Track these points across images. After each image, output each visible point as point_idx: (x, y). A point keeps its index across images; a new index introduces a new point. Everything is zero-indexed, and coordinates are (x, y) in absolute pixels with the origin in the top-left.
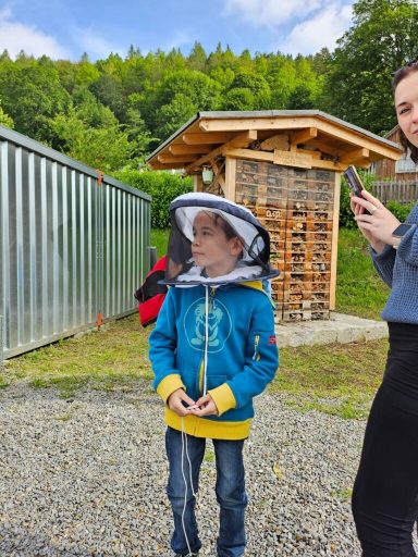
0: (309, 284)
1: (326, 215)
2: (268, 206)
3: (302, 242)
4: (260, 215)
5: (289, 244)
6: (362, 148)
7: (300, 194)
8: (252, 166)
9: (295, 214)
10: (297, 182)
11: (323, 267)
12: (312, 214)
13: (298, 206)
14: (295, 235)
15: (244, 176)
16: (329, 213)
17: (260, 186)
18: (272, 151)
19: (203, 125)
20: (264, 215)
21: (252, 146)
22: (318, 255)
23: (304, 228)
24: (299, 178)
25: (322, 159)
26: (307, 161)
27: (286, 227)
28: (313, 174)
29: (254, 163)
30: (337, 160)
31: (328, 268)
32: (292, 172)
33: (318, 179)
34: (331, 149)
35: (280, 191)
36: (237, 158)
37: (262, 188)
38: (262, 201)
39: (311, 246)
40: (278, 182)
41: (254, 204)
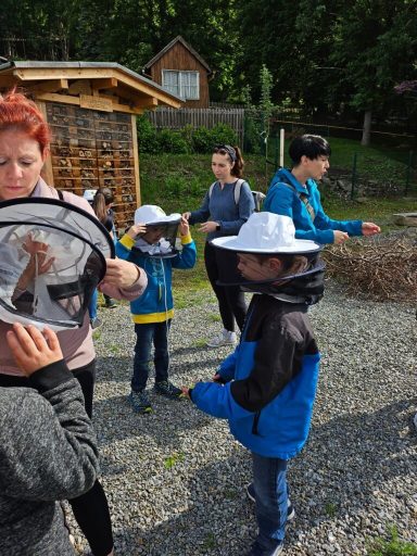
0: (121, 214)
1: (128, 153)
2: (79, 146)
3: (112, 178)
4: (74, 156)
5: (102, 180)
6: (152, 97)
7: (105, 135)
8: (61, 108)
9: (103, 153)
10: (102, 124)
11: (131, 199)
12: (117, 154)
13: (105, 145)
14: (105, 172)
15: (55, 119)
16: (131, 151)
17: (70, 128)
18: (78, 96)
19: (17, 73)
20: (78, 155)
21: (62, 92)
22: (126, 188)
23: (113, 166)
24: (103, 120)
25: (120, 103)
26: (109, 106)
27: (97, 165)
28: (113, 117)
29: (62, 106)
30: (132, 104)
31: (135, 200)
32: (96, 115)
33: (117, 120)
34: (125, 95)
35: (88, 132)
36: (46, 102)
37: (73, 129)
38: (74, 142)
39: (120, 180)
40: (86, 124)
41: (67, 144)
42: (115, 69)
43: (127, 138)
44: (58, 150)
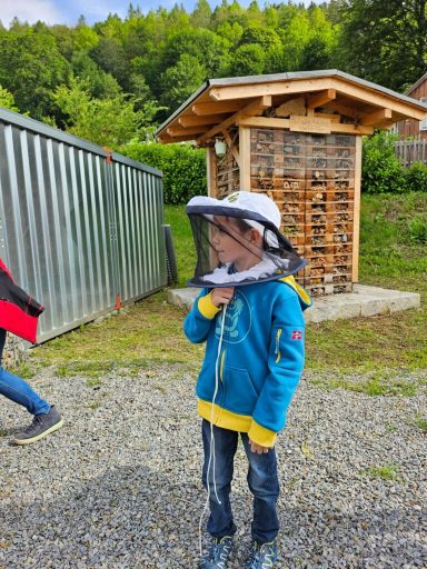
0: (330, 257)
1: (347, 183)
2: (285, 177)
3: (322, 213)
4: (278, 187)
5: (309, 215)
6: (384, 108)
7: (319, 162)
8: (267, 134)
9: (314, 184)
10: (314, 149)
11: (345, 238)
12: (332, 183)
13: (317, 175)
14: (314, 206)
15: (259, 147)
16: (350, 180)
17: (276, 156)
18: (288, 118)
19: (213, 93)
20: (282, 187)
21: (267, 113)
22: (339, 226)
23: (324, 199)
24: (317, 145)
25: (341, 122)
26: (326, 125)
27: (305, 198)
28: (332, 140)
29: (269, 132)
30: (358, 122)
31: (350, 239)
32: (310, 139)
33: (337, 144)
34: (351, 111)
35: (298, 160)
36: (251, 127)
37: (279, 158)
38: (279, 172)
39: (332, 216)
40: (296, 150)
41: (270, 175)
42: (334, 77)
43: (346, 164)
44: (259, 183)
